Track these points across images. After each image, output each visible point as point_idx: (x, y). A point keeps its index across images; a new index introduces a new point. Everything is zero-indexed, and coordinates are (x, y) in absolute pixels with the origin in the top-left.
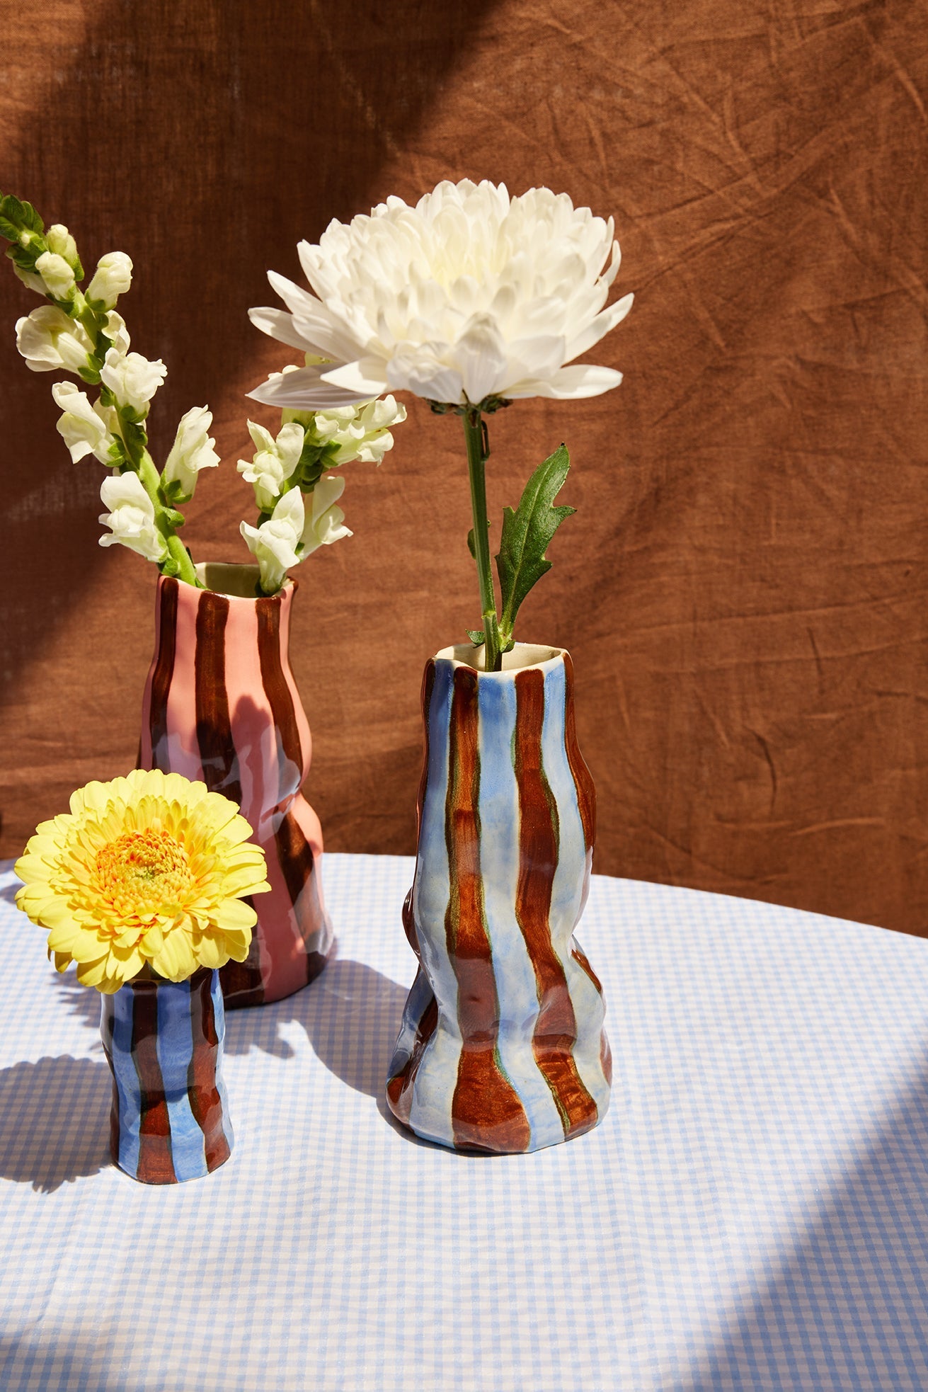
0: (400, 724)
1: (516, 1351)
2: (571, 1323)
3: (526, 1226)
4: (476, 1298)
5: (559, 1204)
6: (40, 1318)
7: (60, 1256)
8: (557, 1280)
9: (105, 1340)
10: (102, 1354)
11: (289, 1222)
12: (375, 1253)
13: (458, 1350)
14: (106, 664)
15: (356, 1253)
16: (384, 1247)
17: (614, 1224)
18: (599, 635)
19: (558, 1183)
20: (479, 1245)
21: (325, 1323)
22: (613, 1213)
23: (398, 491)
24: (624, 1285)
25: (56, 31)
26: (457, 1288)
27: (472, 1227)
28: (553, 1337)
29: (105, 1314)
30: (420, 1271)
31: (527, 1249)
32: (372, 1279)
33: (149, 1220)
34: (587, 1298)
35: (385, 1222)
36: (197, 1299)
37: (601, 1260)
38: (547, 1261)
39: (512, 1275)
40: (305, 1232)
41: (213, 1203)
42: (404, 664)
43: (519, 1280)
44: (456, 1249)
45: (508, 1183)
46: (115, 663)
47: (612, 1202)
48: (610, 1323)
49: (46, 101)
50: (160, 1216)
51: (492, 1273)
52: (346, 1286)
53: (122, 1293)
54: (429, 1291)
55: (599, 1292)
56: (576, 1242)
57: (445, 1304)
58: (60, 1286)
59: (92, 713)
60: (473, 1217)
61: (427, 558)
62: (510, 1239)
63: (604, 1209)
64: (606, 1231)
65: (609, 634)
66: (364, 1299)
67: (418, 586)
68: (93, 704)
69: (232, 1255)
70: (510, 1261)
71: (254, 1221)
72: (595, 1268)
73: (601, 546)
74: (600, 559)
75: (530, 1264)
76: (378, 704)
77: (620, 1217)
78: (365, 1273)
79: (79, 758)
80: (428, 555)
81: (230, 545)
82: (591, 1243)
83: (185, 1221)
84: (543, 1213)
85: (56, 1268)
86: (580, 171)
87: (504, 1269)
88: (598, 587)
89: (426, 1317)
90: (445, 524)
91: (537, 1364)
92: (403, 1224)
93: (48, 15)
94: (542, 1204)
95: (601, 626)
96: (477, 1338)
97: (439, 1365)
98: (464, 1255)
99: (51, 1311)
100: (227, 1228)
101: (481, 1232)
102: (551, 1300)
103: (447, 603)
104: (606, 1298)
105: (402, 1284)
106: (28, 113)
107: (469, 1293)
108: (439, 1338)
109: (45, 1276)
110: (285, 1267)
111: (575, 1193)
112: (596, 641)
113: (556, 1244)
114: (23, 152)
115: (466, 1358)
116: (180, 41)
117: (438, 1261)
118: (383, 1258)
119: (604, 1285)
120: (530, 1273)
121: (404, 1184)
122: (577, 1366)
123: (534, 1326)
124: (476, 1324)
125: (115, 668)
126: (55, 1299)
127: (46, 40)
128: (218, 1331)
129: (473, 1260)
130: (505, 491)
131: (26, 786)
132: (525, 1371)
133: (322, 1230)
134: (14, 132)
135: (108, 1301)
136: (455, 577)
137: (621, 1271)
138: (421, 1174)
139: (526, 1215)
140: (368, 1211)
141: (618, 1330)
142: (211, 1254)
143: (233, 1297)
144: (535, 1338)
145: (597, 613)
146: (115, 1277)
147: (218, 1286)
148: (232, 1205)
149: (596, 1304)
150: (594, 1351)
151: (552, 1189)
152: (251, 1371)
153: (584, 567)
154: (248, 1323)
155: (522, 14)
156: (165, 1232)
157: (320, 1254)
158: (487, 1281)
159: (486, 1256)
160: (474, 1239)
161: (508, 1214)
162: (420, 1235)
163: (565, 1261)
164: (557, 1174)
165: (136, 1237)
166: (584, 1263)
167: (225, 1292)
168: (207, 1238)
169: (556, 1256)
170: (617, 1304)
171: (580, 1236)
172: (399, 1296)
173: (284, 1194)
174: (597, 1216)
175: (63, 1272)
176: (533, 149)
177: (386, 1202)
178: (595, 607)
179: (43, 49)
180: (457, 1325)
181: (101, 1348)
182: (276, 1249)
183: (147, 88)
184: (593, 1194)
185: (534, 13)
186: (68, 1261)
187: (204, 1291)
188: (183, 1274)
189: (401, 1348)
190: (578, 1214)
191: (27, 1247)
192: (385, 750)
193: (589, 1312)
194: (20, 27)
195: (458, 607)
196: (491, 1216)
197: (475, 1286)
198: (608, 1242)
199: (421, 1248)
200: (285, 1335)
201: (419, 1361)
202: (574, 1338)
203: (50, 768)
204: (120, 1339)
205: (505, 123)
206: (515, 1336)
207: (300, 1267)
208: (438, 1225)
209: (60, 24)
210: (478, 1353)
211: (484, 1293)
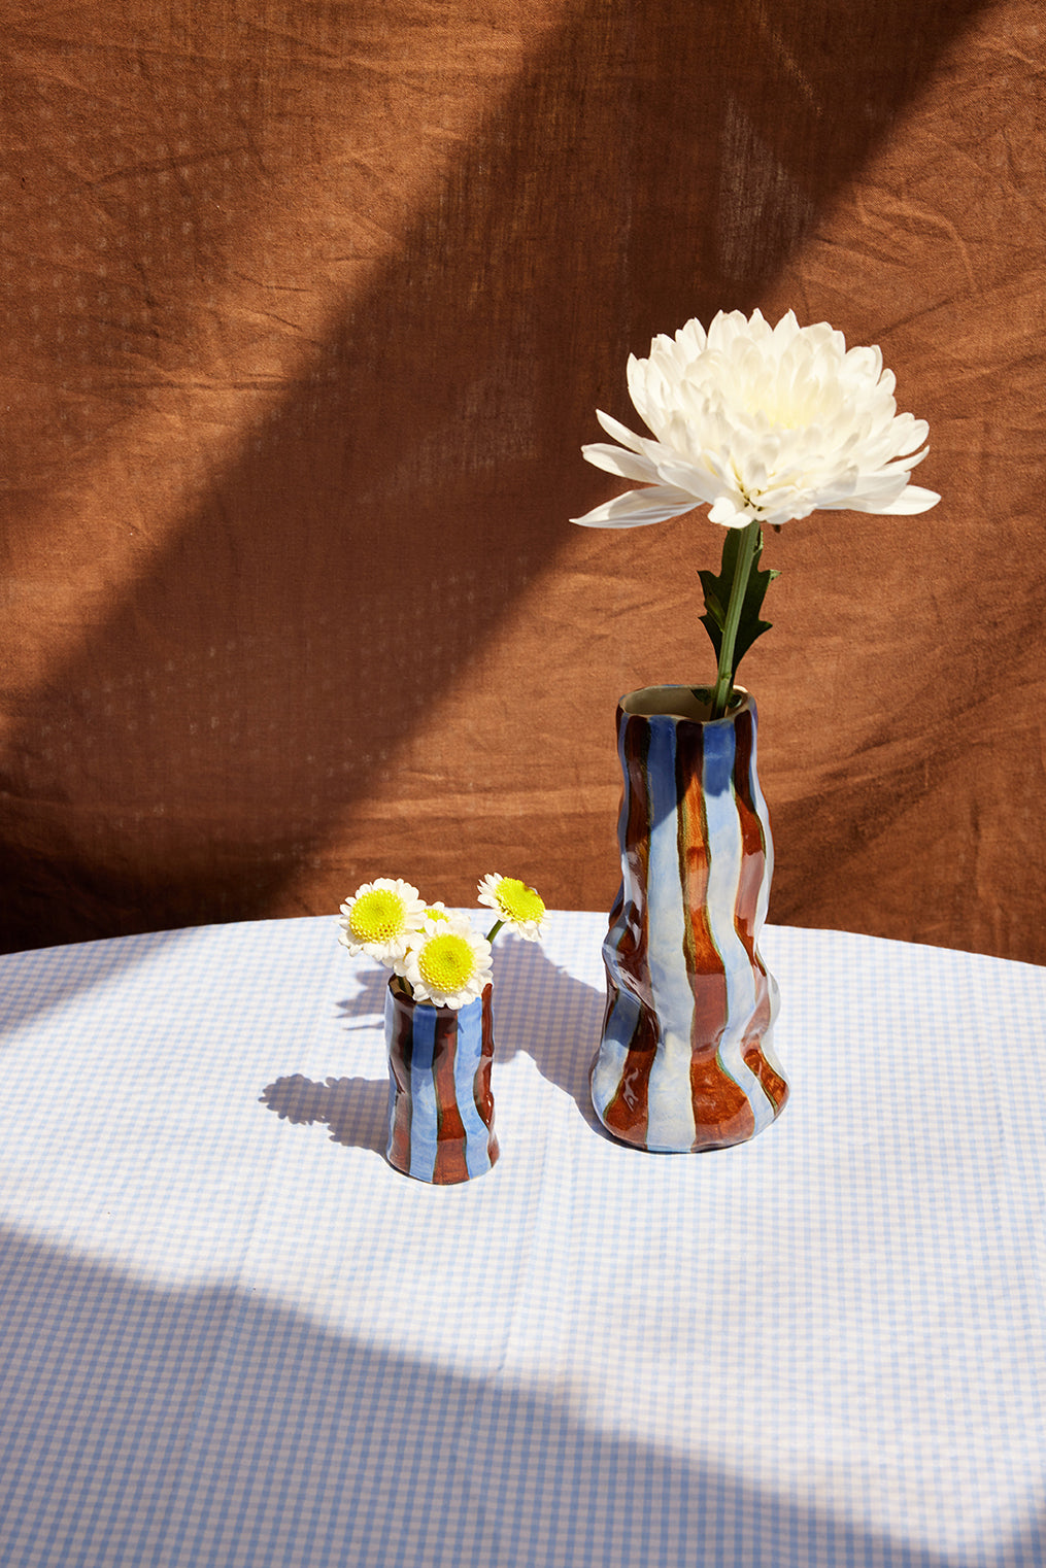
0: (802, 774)
1: (934, 1422)
2: (984, 1402)
3: (942, 1314)
4: (896, 1375)
5: (974, 1296)
6: (500, 1368)
7: (510, 1314)
8: (971, 1364)
9: (562, 1390)
10: (560, 1402)
11: (719, 1298)
12: (802, 1332)
13: (881, 1418)
14: (494, 698)
15: (784, 1331)
16: (809, 1327)
17: (1025, 1317)
18: (1024, 682)
19: (972, 1277)
20: (898, 1329)
21: (759, 1389)
22: (1024, 1307)
23: (817, 531)
24: (1033, 1372)
25: (493, 62)
26: (878, 1365)
27: (892, 1312)
28: (967, 1413)
29: (558, 1368)
30: (843, 1349)
31: (943, 1335)
32: (799, 1354)
33: (587, 1288)
34: (999, 1381)
35: (809, 1304)
36: (639, 1360)
37: (1012, 1349)
38: (961, 1346)
39: (930, 1357)
40: (734, 1309)
41: (645, 1276)
42: (811, 712)
43: (936, 1362)
44: (876, 1332)
45: (924, 1274)
46: (504, 698)
47: (1024, 1297)
48: (1019, 1404)
49: (477, 130)
50: (596, 1285)
51: (911, 1354)
52: (775, 1358)
53: (571, 1351)
54: (853, 1367)
55: (1010, 1377)
56: (989, 1332)
57: (868, 1379)
58: (513, 1341)
59: (478, 748)
60: (891, 1303)
61: (843, 603)
62: (926, 1325)
63: (1017, 1303)
64: (1017, 1323)
65: (1035, 681)
66: (792, 1370)
67: (832, 632)
68: (479, 738)
69: (668, 1324)
70: (927, 1345)
71: (684, 1294)
72: (1007, 1355)
73: (1030, 591)
74: (1028, 603)
75: (946, 1348)
76: (781, 753)
77: (1031, 1311)
78: (793, 1348)
79: (460, 792)
80: (845, 600)
81: (634, 581)
82: (1003, 1333)
83: (619, 1291)
84: (958, 1304)
85: (508, 1325)
86: (1034, 203)
87: (922, 1351)
88: (1024, 632)
89: (851, 1389)
90: (865, 567)
91: (952, 1434)
92: (826, 1306)
93: (485, 45)
94: (957, 1295)
95: (1024, 673)
96: (897, 1409)
97: (864, 1430)
98: (884, 1337)
99: (508, 1363)
100: (660, 1299)
101: (899, 1318)
102: (965, 1380)
103: (861, 651)
104: (1017, 1382)
105: (827, 1360)
106: (456, 142)
107: (890, 1370)
108: (863, 1407)
109: (499, 1332)
110: (717, 1338)
111: (988, 1286)
112: (1020, 689)
113: (970, 1332)
114: (450, 182)
115: (888, 1425)
116: (619, 69)
117: (860, 1341)
118: (809, 1336)
119: (1015, 1371)
120: (945, 1356)
121: (825, 1269)
122: (988, 1438)
123: (950, 1402)
124: (896, 1397)
125: (503, 703)
126: (510, 1351)
127: (482, 71)
128: (662, 1389)
129: (893, 1342)
130: (932, 535)
131: (403, 820)
132: (941, 1440)
133: (750, 1309)
134: (442, 161)
135: (560, 1357)
136: (873, 624)
137: (1030, 1359)
138: (840, 1261)
139: (942, 1305)
140: (792, 1294)
141: (1027, 1410)
142: (648, 1322)
143: (673, 1362)
144: (950, 1413)
145: (1021, 658)
146: (563, 1337)
147: (657, 1351)
148: (663, 1278)
149: (1006, 1387)
150: (1004, 1427)
151: (966, 1282)
152: (695, 1424)
153: (1009, 613)
154: (689, 1384)
155: (984, 45)
156: (602, 1300)
157: (749, 1329)
158: (905, 1361)
159: (904, 1339)
160: (893, 1324)
161: (925, 1302)
162: (842, 1318)
163: (979, 1347)
164: (971, 1268)
165: (577, 1302)
166: (997, 1350)
167: (665, 1356)
168: (643, 1307)
169: (970, 1343)
170: (1026, 1388)
171: (993, 1326)
172: (826, 1370)
173: (711, 1272)
174: (1009, 1309)
175: (514, 1329)
176: (986, 180)
177: (809, 1285)
178: (1020, 652)
179: (477, 78)
180: (879, 1397)
181: (558, 1396)
182: (708, 1322)
183: (582, 116)
184: (1006, 1289)
185: (995, 43)
186: (517, 1319)
187: (646, 1354)
188: (624, 1338)
189: (829, 1414)
190: (991, 1307)
191: (477, 1305)
192: (784, 800)
193: (1001, 1394)
194: (456, 58)
195: (874, 655)
196: (908, 1303)
197: (895, 1365)
198: (1019, 1334)
199: (843, 1329)
200: (723, 1397)
201: (846, 1426)
202: (986, 1415)
203: (431, 802)
204: (576, 1390)
205: (956, 152)
206: (932, 1410)
207: (731, 1339)
208: (859, 1309)
209: (496, 54)
210: (899, 1422)
211: (904, 1371)
